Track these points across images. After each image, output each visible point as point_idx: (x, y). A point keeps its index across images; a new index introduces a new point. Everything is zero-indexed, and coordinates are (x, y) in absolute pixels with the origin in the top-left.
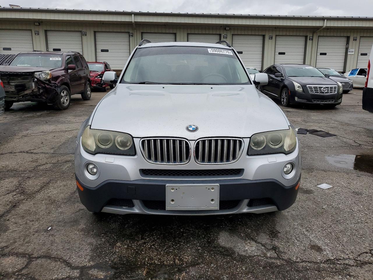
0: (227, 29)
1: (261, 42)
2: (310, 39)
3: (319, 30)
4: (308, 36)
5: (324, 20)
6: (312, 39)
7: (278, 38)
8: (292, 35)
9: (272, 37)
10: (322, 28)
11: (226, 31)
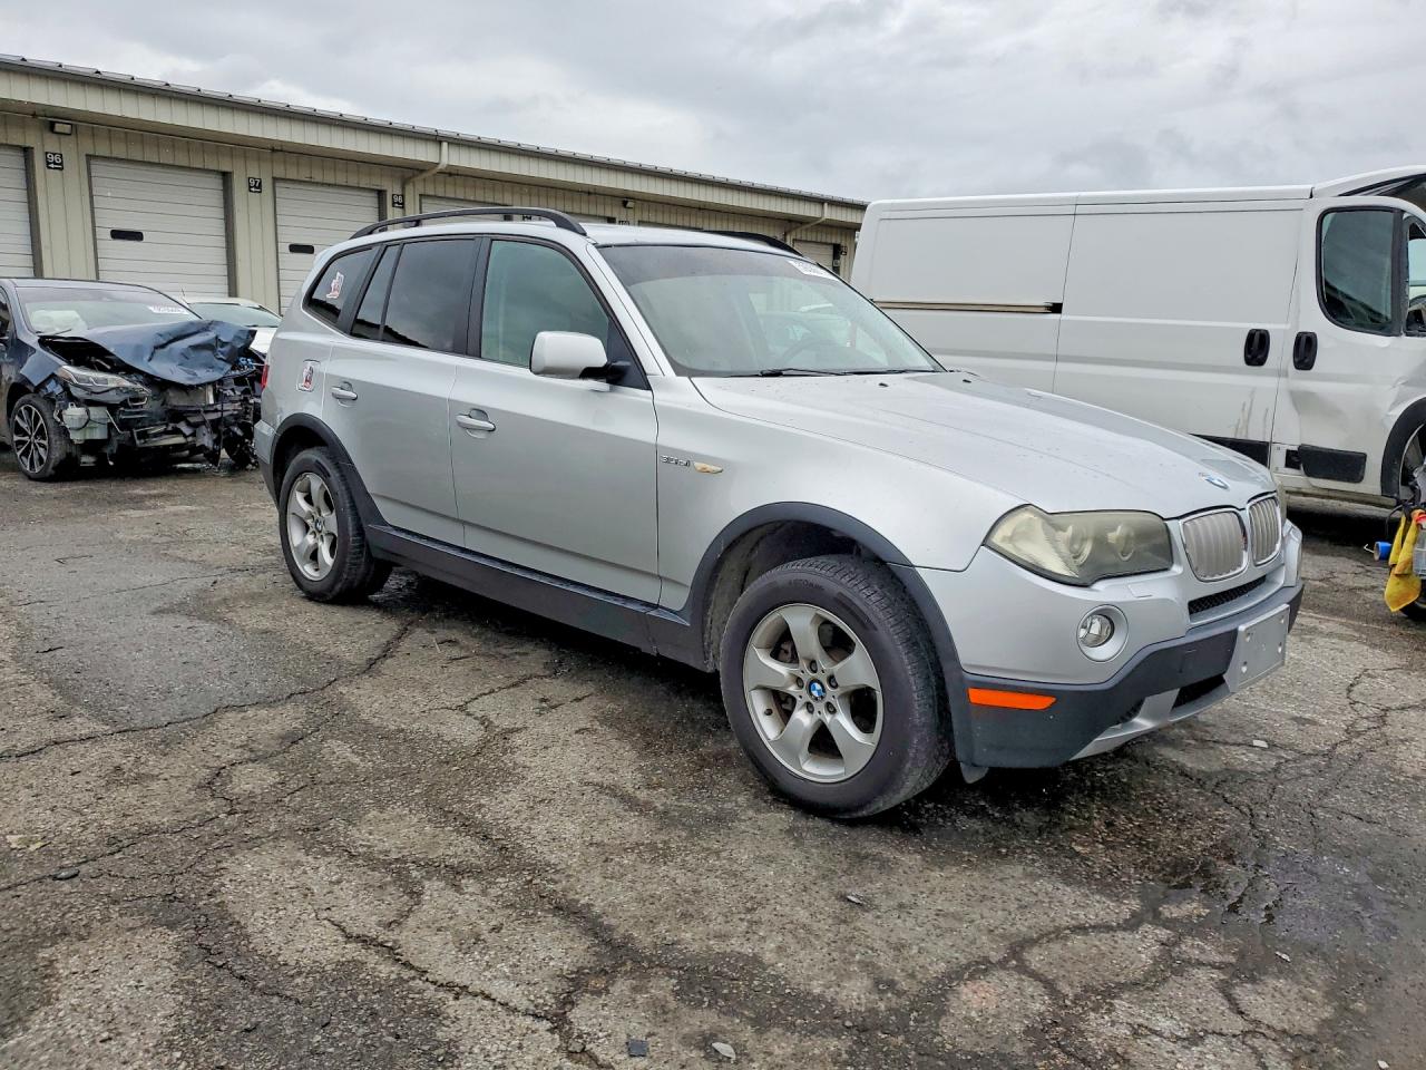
0: (58, 128)
1: (216, 198)
2: (394, 203)
3: (425, 175)
4: (385, 191)
5: (440, 142)
6: (403, 204)
7: (282, 189)
8: (332, 181)
9: (260, 184)
10: (434, 172)
11: (55, 136)
